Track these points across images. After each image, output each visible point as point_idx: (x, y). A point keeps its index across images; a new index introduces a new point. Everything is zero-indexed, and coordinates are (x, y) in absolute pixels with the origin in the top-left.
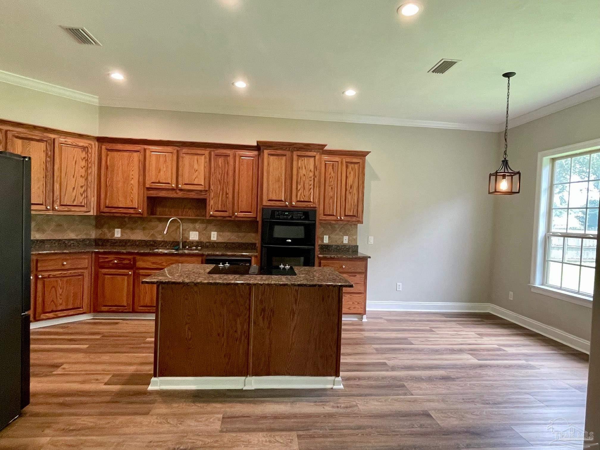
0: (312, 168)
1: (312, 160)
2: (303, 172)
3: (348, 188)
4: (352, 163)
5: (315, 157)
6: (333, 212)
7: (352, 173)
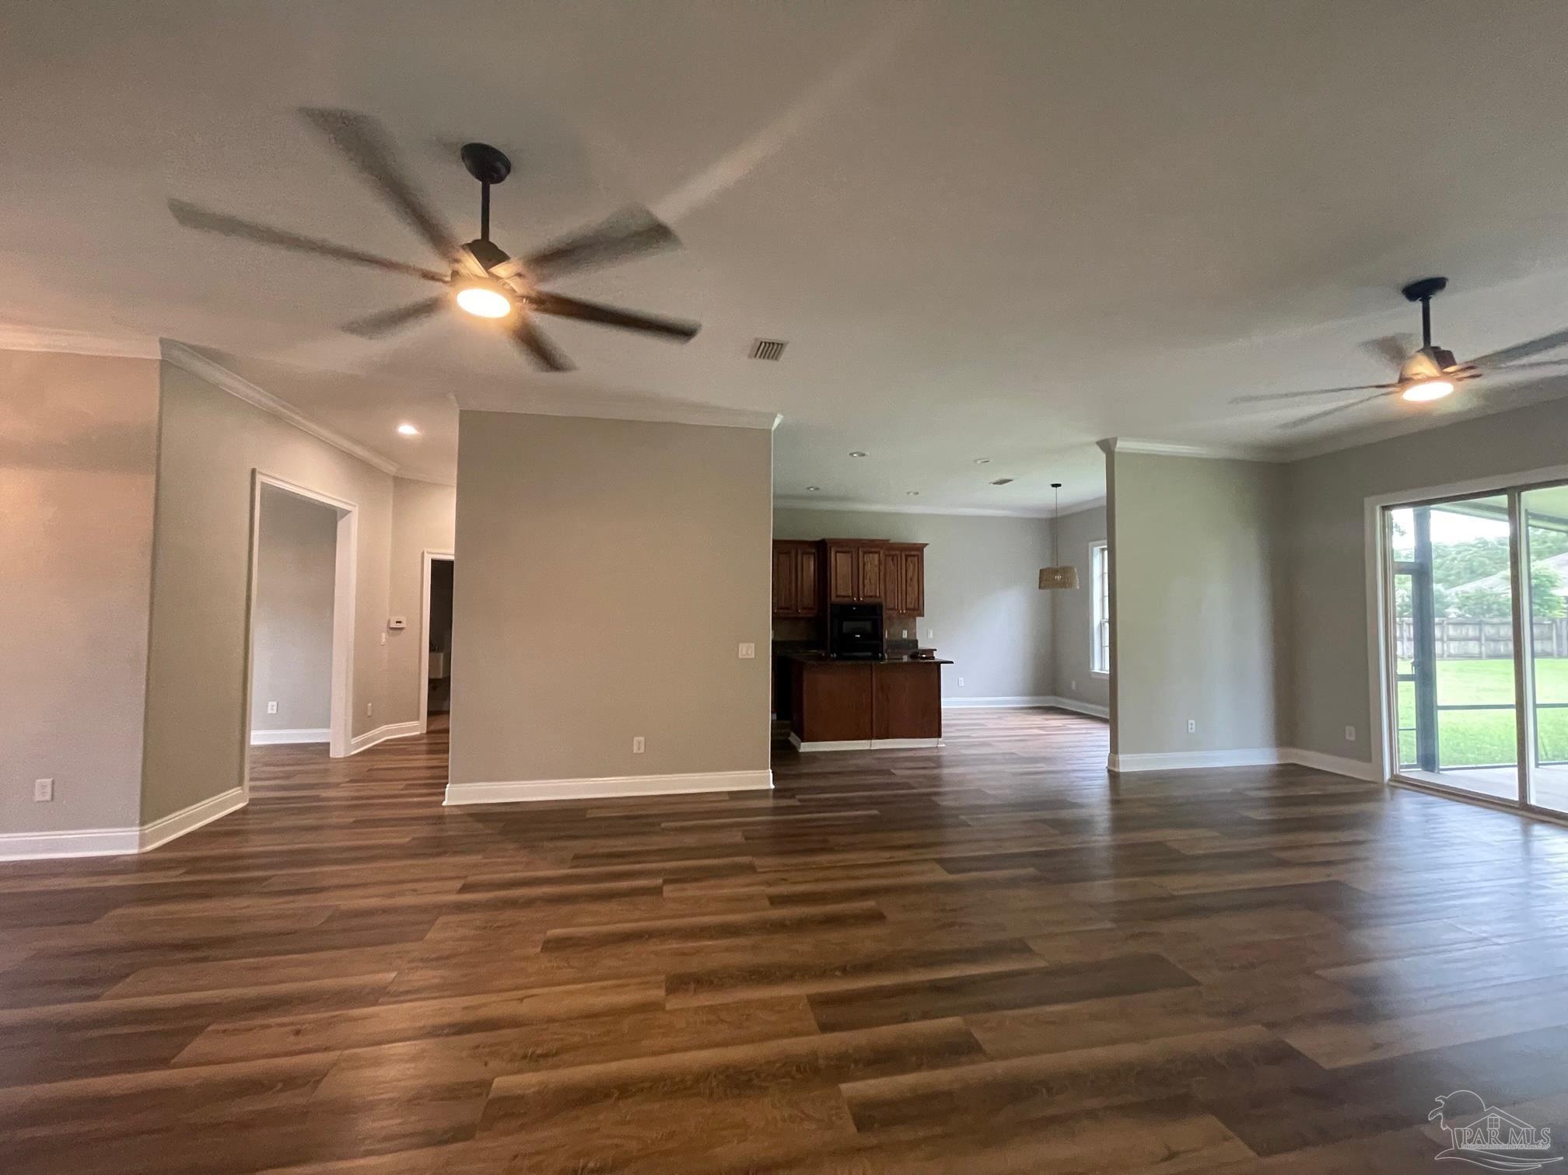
0: (876, 562)
1: (876, 556)
2: (868, 567)
3: (909, 581)
4: (911, 556)
5: (879, 553)
6: (894, 606)
7: (911, 566)
